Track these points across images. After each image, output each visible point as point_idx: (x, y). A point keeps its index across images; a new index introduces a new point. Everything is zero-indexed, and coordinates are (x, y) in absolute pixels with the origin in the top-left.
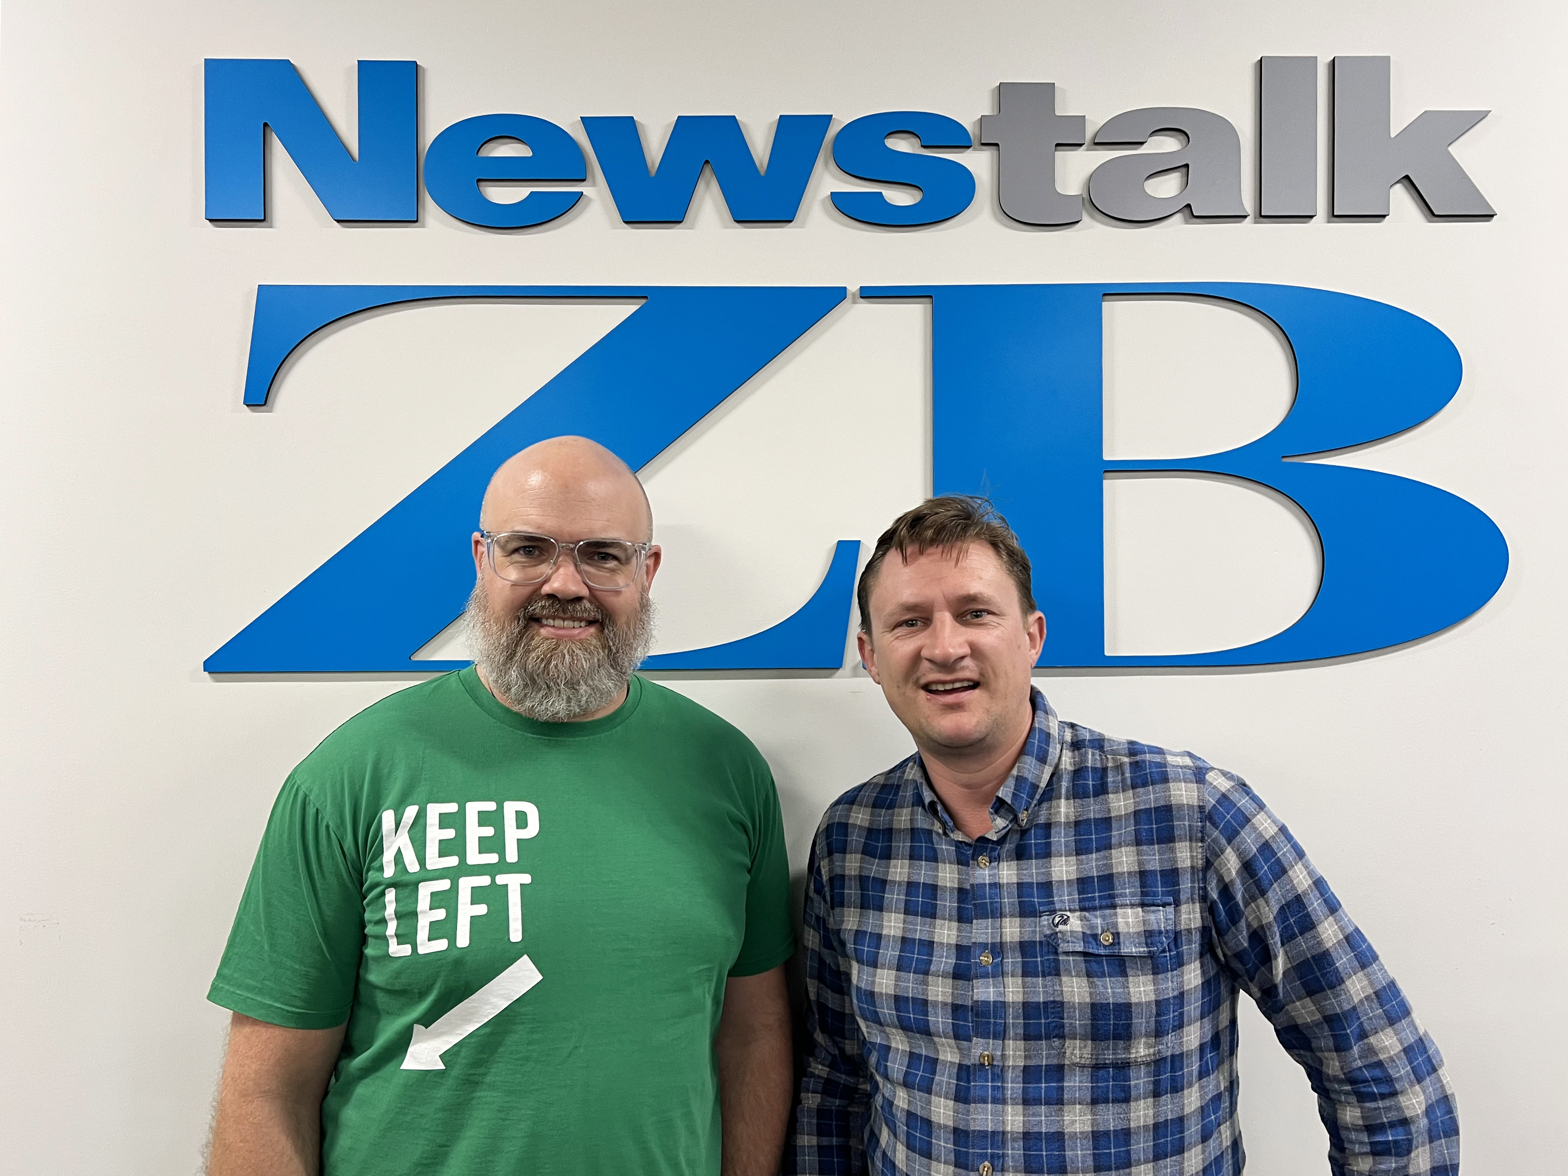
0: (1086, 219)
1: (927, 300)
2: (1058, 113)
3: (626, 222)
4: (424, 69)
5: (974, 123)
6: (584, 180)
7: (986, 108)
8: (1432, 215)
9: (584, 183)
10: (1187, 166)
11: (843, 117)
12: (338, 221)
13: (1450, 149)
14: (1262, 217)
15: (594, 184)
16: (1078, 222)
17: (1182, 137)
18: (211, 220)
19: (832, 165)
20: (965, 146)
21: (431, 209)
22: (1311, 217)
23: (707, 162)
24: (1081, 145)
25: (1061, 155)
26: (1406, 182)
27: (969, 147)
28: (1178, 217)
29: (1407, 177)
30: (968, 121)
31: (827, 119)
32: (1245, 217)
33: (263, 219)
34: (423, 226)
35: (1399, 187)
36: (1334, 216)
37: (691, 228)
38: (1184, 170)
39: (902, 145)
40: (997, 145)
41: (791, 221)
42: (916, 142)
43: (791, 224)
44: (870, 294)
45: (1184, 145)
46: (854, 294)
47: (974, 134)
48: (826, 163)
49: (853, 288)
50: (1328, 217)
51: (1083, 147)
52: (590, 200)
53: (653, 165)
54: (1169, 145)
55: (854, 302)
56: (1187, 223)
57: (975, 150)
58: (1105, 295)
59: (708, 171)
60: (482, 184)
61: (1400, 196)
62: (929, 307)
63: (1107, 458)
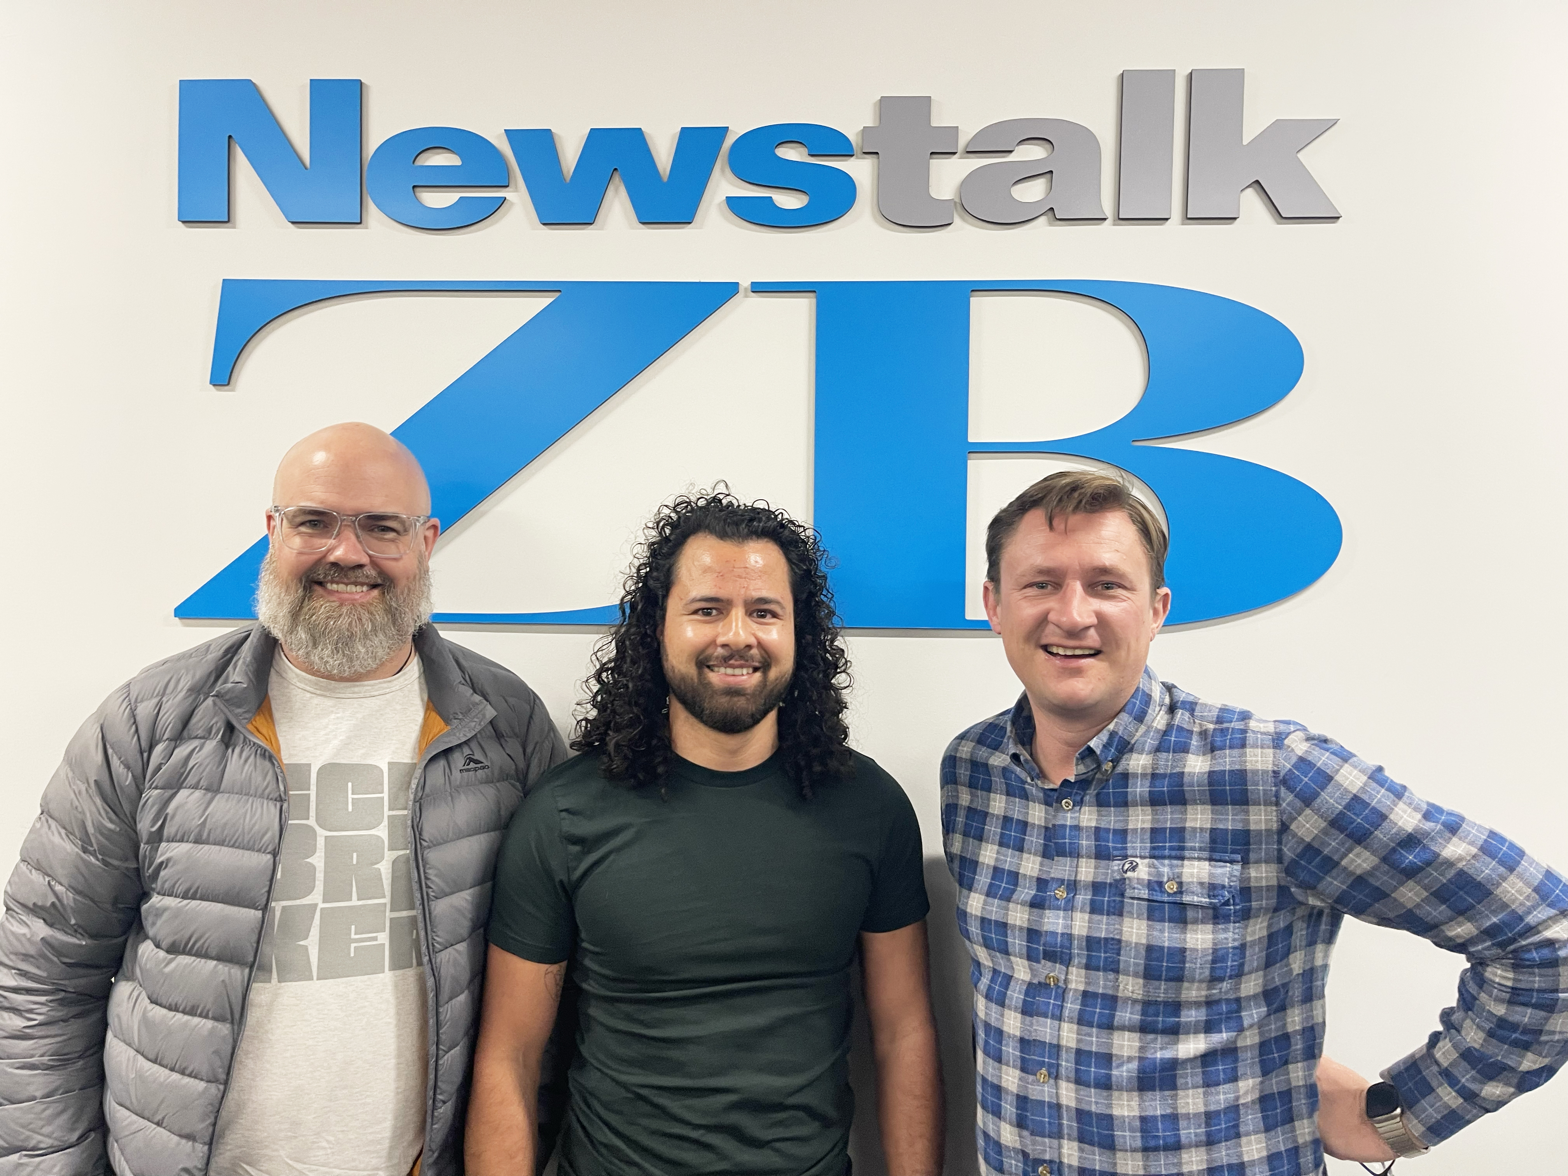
0: (957, 220)
1: (812, 295)
2: (934, 124)
3: (544, 224)
4: (367, 86)
5: (857, 134)
6: (507, 186)
7: (868, 119)
8: (1281, 217)
9: (507, 189)
10: (1051, 172)
11: (738, 129)
12: (293, 223)
13: (1299, 155)
15: (516, 190)
16: (950, 224)
17: (1048, 146)
18: (184, 222)
19: (728, 171)
20: (847, 153)
21: (373, 212)
22: (1167, 219)
23: (616, 169)
24: (955, 153)
25: (936, 164)
26: (1256, 186)
27: (852, 156)
28: (1043, 219)
29: (1257, 182)
30: (851, 133)
31: (723, 131)
32: (1105, 219)
33: (227, 220)
34: (367, 228)
35: (1250, 190)
36: (1188, 219)
37: (602, 229)
38: (1049, 176)
39: (791, 154)
40: (877, 153)
41: (690, 223)
42: (804, 151)
43: (690, 226)
44: (760, 288)
45: (1050, 151)
46: (746, 289)
47: (857, 145)
48: (723, 171)
49: (745, 283)
50: (1183, 221)
51: (956, 156)
52: (512, 204)
53: (569, 172)
54: (1035, 153)
55: (746, 296)
56: (1051, 225)
57: (858, 158)
58: (973, 291)
59: (617, 179)
60: (417, 190)
61: (1251, 200)
62: (814, 301)
63: (970, 440)
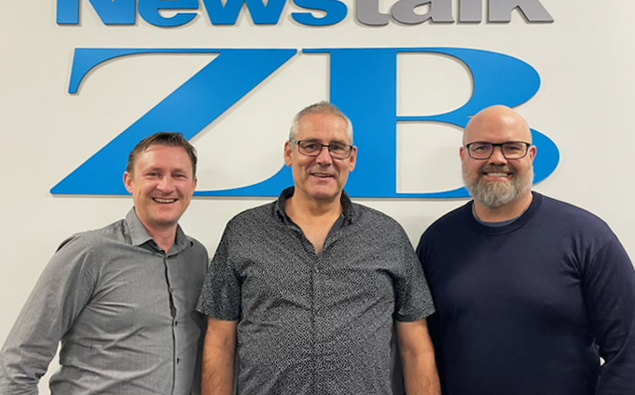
0: (390, 23)
1: (328, 54)
3: (213, 24)
6: (197, 9)
8: (528, 21)
10: (430, 2)
12: (106, 24)
14: (460, 22)
16: (387, 24)
18: (59, 24)
19: (292, 2)
21: (140, 19)
22: (480, 23)
26: (518, 8)
28: (427, 22)
29: (518, 6)
32: (453, 22)
33: (77, 23)
34: (137, 26)
35: (515, 11)
36: (489, 22)
37: (238, 26)
38: (429, 4)
43: (276, 25)
44: (305, 51)
48: (290, 2)
49: (300, 49)
50: (487, 22)
52: (199, 16)
53: (224, 3)
56: (430, 24)
58: (397, 52)
59: (245, 5)
60: (159, 10)
61: (515, 14)
63: (398, 115)
